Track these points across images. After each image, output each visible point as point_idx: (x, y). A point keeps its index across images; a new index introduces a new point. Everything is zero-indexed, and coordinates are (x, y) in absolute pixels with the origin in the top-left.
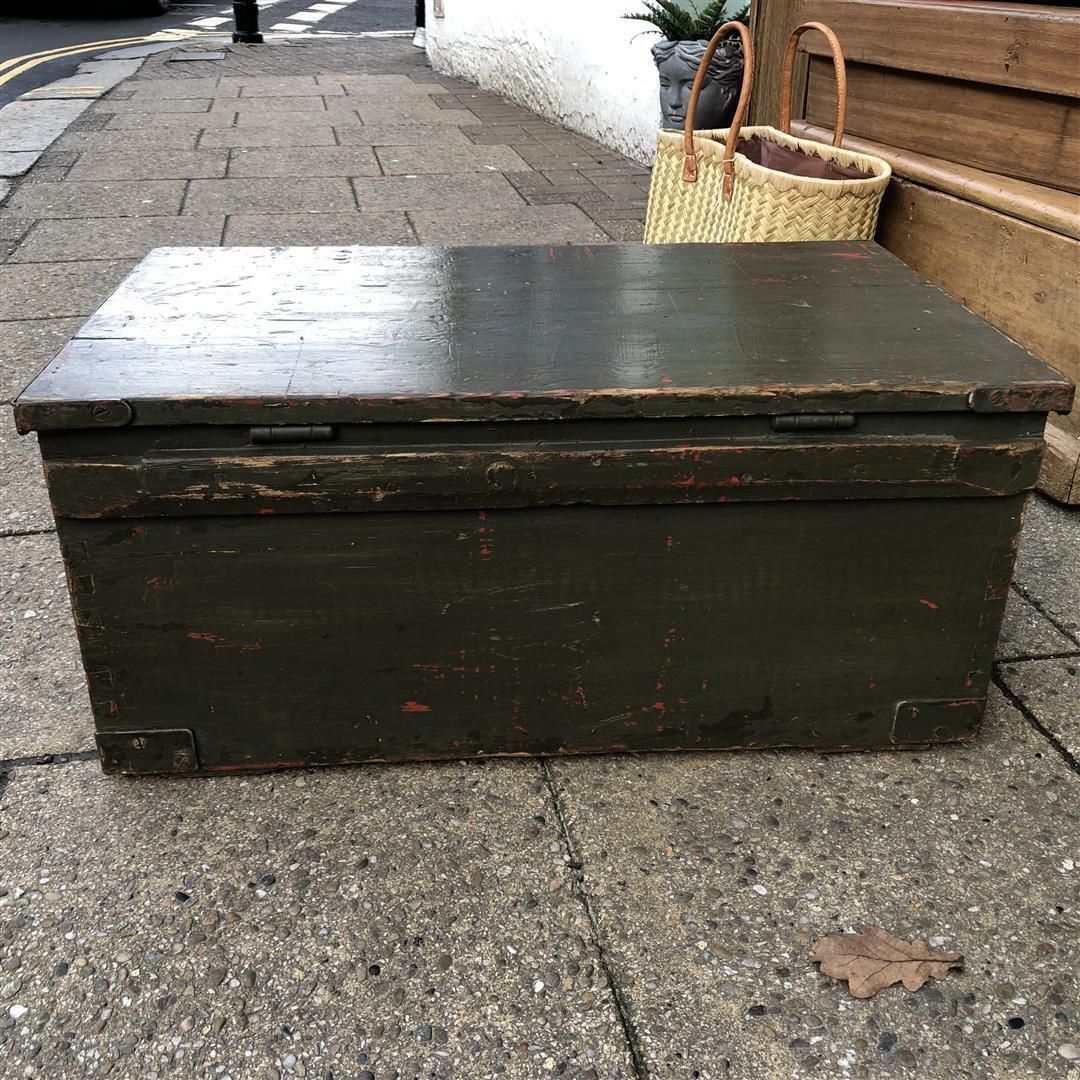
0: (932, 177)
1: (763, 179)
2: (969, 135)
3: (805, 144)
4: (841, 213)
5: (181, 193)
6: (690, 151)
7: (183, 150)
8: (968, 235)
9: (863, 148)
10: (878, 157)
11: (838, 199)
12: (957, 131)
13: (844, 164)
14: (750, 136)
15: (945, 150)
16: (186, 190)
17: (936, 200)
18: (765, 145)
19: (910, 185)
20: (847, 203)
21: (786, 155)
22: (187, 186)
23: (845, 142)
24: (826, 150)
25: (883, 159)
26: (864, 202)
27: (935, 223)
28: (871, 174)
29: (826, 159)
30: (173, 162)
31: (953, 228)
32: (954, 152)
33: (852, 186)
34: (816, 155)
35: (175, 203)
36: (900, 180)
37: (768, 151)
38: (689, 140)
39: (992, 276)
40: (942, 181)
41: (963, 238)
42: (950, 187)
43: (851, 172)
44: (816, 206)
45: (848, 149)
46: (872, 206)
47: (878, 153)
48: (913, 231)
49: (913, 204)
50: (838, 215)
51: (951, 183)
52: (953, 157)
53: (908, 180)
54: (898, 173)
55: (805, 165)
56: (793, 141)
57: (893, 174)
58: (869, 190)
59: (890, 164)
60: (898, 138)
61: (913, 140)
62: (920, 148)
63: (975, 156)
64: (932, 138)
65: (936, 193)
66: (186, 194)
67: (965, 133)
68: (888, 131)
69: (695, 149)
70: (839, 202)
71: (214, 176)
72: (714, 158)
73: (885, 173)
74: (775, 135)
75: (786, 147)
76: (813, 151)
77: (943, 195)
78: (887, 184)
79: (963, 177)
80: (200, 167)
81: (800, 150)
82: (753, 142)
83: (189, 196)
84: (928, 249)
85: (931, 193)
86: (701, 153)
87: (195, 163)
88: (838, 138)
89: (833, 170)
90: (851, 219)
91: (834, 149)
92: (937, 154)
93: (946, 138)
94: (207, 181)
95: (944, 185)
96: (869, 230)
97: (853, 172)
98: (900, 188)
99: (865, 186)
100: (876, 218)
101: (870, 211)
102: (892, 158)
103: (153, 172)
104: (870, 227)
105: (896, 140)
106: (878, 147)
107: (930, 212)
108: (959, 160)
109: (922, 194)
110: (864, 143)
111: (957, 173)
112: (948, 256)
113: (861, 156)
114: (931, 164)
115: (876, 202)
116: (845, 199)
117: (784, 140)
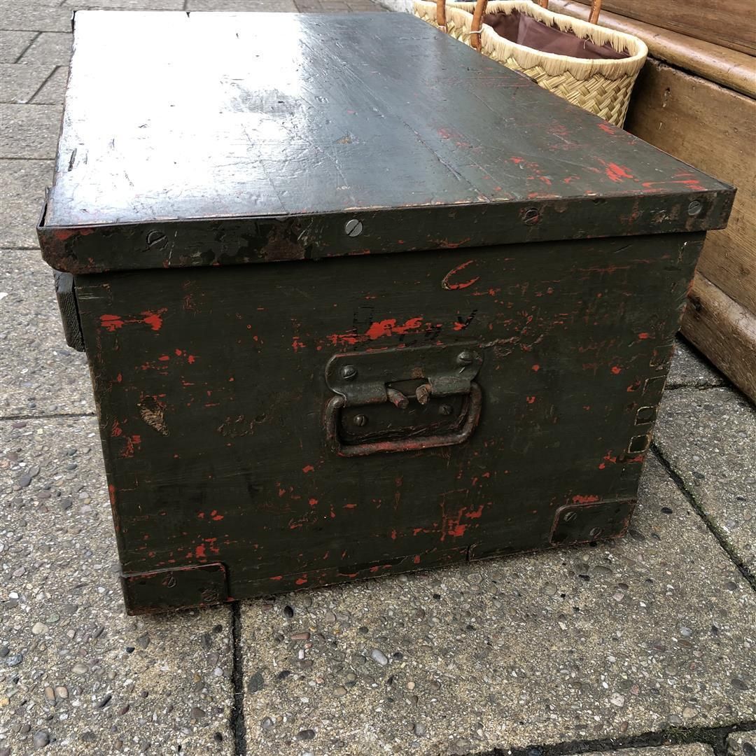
0: (692, 60)
1: (507, 54)
2: (739, 14)
3: (561, 19)
4: (588, 96)
5: (27, 43)
6: (442, 21)
7: (48, 6)
8: (727, 128)
9: (621, 26)
10: (635, 35)
11: (586, 80)
12: (724, 9)
13: (599, 42)
14: (510, 10)
15: (709, 29)
16: (33, 41)
17: (693, 86)
18: (523, 20)
19: (666, 68)
20: (596, 84)
21: (540, 30)
22: (37, 37)
23: (602, 19)
24: (582, 27)
25: (640, 38)
26: (614, 85)
27: (691, 112)
28: (626, 54)
29: (580, 36)
30: (34, 16)
31: (711, 119)
32: (717, 33)
33: (602, 66)
34: (571, 31)
35: (17, 51)
36: (656, 62)
37: (525, 25)
38: (441, 9)
39: (750, 179)
40: (703, 65)
41: (720, 131)
42: (711, 72)
43: (605, 51)
44: (561, 87)
45: (606, 27)
46: (623, 91)
47: (635, 31)
48: (665, 120)
49: (668, 90)
50: (586, 98)
51: (713, 68)
52: (717, 39)
53: (664, 62)
54: (655, 54)
55: (559, 41)
56: (549, 15)
57: (650, 55)
58: (621, 72)
59: (647, 44)
60: (658, 16)
61: (676, 19)
62: (681, 27)
63: (742, 39)
64: (696, 17)
65: (695, 79)
66: (31, 45)
67: (733, 12)
68: (648, 8)
69: (447, 20)
70: (587, 84)
71: (64, 30)
72: (464, 29)
73: (640, 53)
74: (532, 9)
75: (542, 21)
76: (568, 27)
77: (702, 81)
78: (641, 66)
79: (727, 61)
80: (55, 22)
81: (555, 25)
82: (513, 16)
83: (34, 46)
84: (680, 140)
85: (689, 78)
86: (452, 24)
87: (53, 18)
88: (595, 13)
89: (586, 48)
90: (599, 103)
91: (590, 26)
92: (701, 35)
93: (710, 16)
94: (54, 34)
95: (706, 71)
96: (619, 116)
97: (607, 50)
98: (655, 70)
99: (617, 67)
100: (627, 103)
101: (620, 96)
102: (650, 37)
103: (12, 23)
104: (620, 112)
105: (656, 18)
106: (636, 25)
107: (687, 100)
108: (724, 42)
109: (679, 78)
110: (622, 21)
111: (721, 56)
112: (702, 150)
113: (617, 34)
114: (692, 46)
115: (627, 86)
116: (593, 80)
117: (540, 14)
